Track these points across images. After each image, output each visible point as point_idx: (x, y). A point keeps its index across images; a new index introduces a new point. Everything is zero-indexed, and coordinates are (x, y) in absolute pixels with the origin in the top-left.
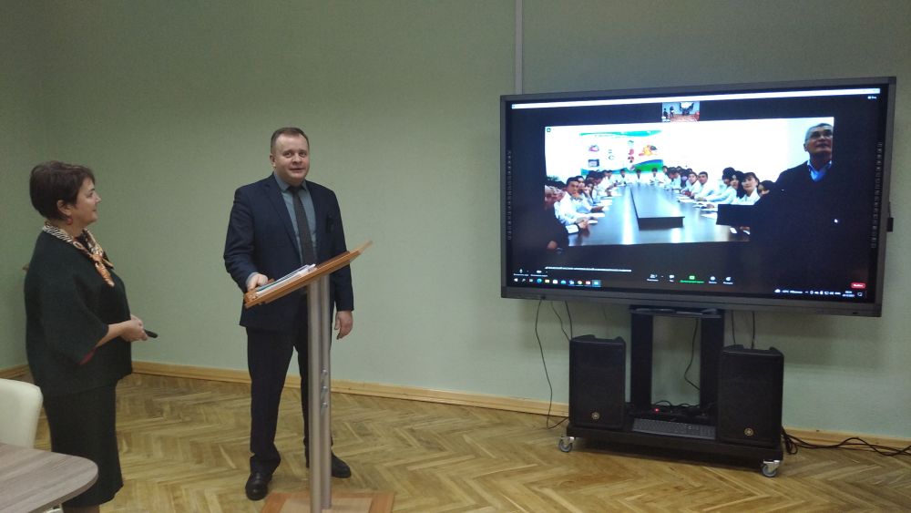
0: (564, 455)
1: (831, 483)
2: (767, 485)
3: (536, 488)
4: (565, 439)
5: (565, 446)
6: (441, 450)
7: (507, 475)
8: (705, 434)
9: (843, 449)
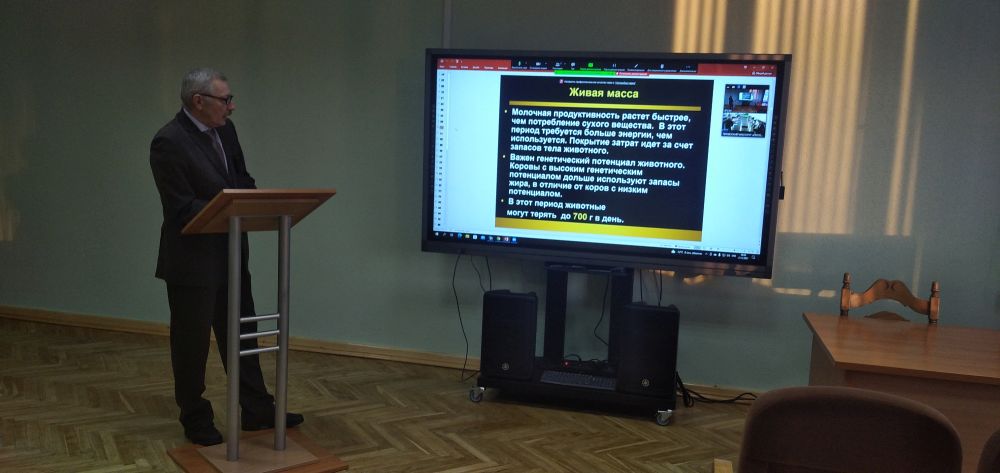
0: (474, 405)
1: (717, 432)
2: (660, 432)
3: (440, 433)
4: (476, 389)
5: (475, 396)
6: (352, 398)
7: (414, 422)
8: (608, 385)
9: (736, 402)
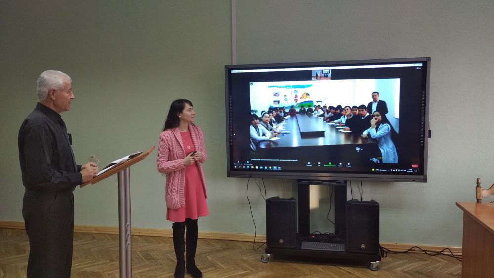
0: (265, 264)
1: (406, 272)
2: (373, 274)
4: (265, 255)
5: (265, 259)
8: (339, 248)
9: (410, 253)
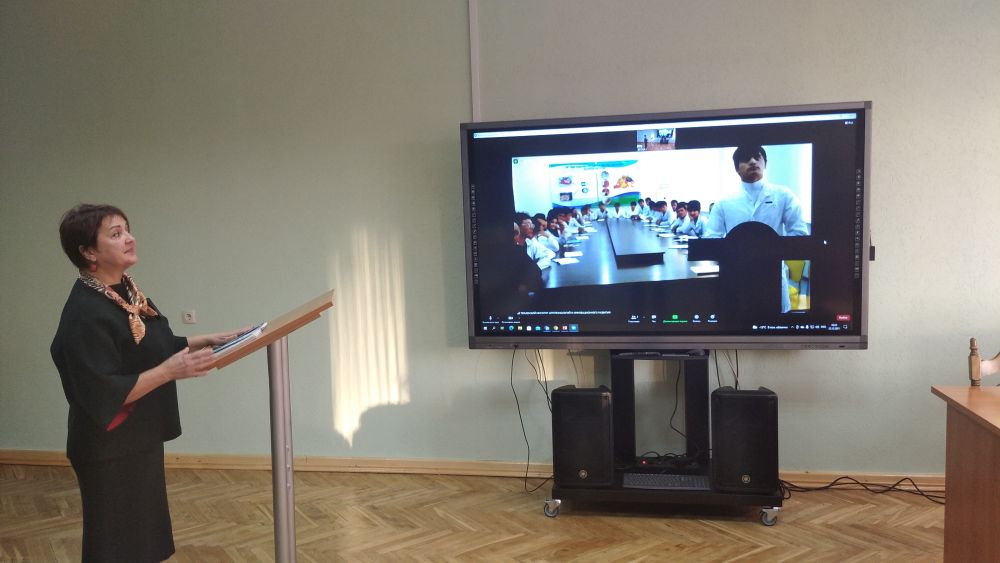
0: (551, 520)
1: (831, 527)
2: (767, 534)
4: (550, 502)
5: (551, 510)
6: (413, 527)
8: (699, 485)
9: (833, 489)
